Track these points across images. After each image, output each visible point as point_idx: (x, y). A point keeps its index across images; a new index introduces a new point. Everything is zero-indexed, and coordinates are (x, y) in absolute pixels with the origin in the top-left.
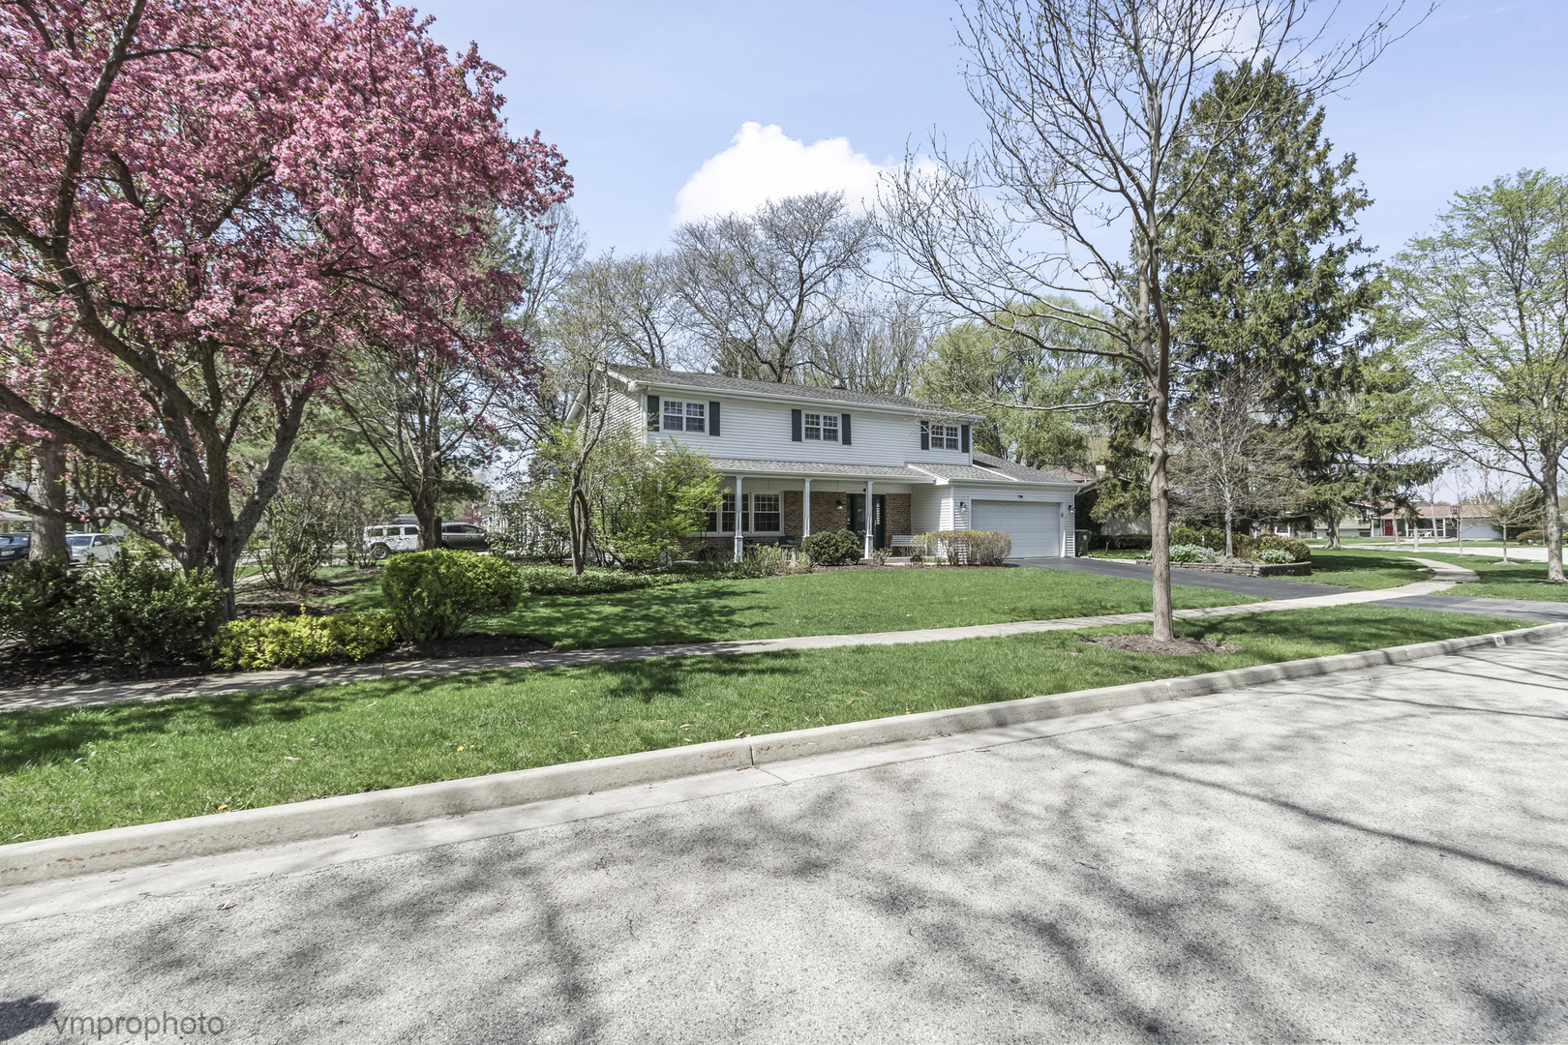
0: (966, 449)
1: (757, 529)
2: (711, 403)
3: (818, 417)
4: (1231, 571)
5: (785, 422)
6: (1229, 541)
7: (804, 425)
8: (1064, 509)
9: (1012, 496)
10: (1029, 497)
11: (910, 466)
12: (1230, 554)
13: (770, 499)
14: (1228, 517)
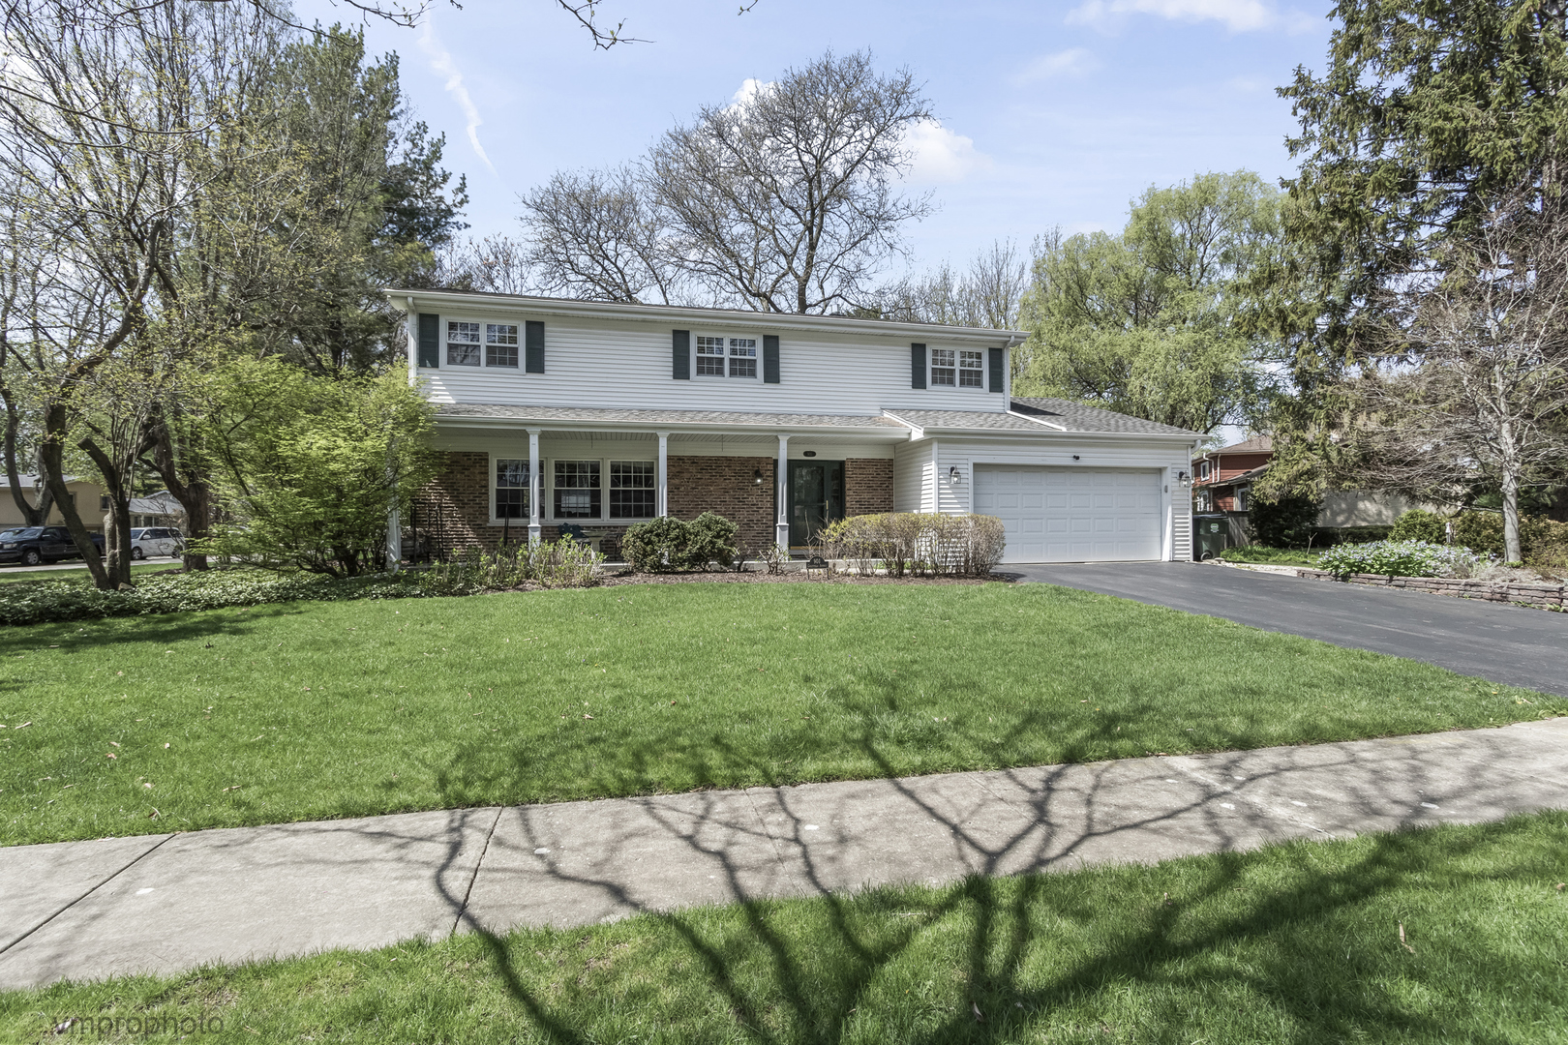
0: (997, 386)
1: (614, 514)
2: (529, 324)
3: (720, 341)
4: (1504, 598)
5: (661, 350)
6: (1510, 533)
7: (694, 354)
8: (1169, 479)
9: (1061, 457)
10: (1091, 457)
11: (886, 415)
12: (1513, 558)
13: (638, 470)
14: (1509, 486)
